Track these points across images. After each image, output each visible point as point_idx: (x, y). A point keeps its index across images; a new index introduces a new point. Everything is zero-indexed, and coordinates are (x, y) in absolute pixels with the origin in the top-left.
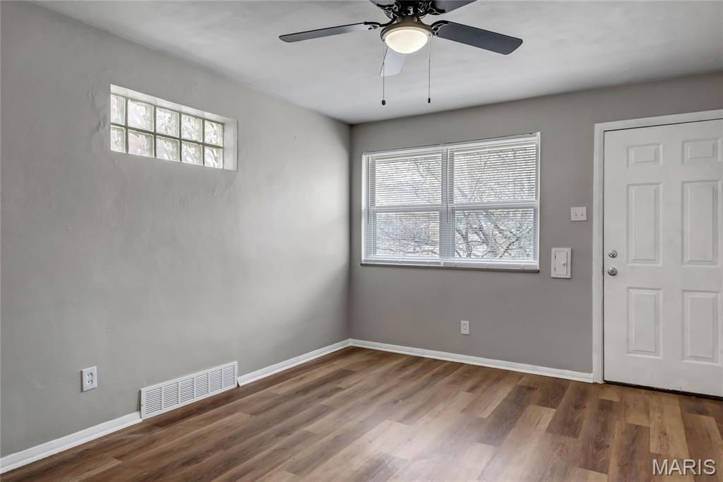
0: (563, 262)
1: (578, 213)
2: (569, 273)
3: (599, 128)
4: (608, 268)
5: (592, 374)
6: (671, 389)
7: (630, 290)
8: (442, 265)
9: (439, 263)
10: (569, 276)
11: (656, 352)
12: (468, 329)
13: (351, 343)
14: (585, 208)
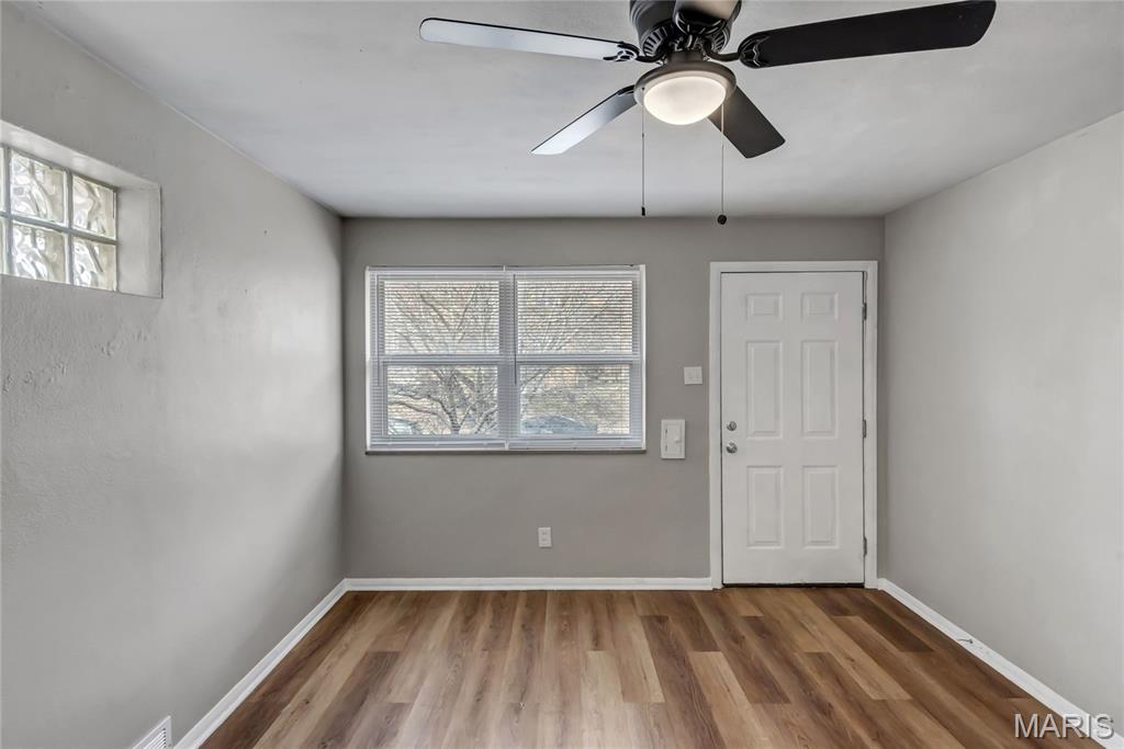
0: (677, 439)
1: (692, 375)
2: (683, 453)
3: (715, 267)
4: (726, 444)
5: (710, 579)
6: (792, 582)
7: (751, 469)
8: (506, 448)
9: (503, 445)
10: (683, 457)
11: (777, 543)
12: (549, 539)
13: (349, 585)
14: (700, 368)
